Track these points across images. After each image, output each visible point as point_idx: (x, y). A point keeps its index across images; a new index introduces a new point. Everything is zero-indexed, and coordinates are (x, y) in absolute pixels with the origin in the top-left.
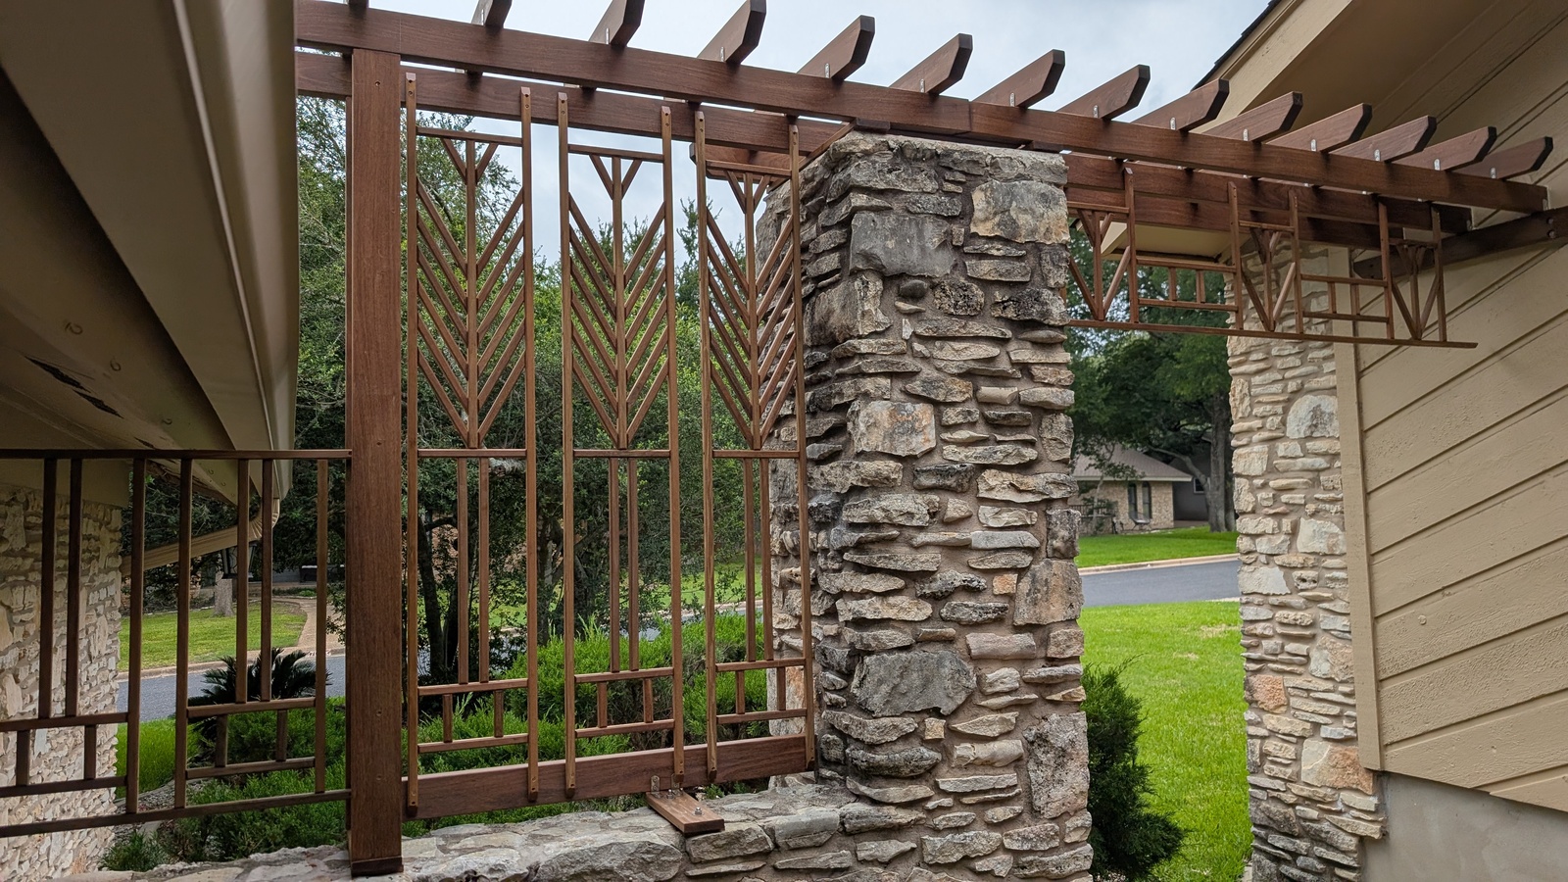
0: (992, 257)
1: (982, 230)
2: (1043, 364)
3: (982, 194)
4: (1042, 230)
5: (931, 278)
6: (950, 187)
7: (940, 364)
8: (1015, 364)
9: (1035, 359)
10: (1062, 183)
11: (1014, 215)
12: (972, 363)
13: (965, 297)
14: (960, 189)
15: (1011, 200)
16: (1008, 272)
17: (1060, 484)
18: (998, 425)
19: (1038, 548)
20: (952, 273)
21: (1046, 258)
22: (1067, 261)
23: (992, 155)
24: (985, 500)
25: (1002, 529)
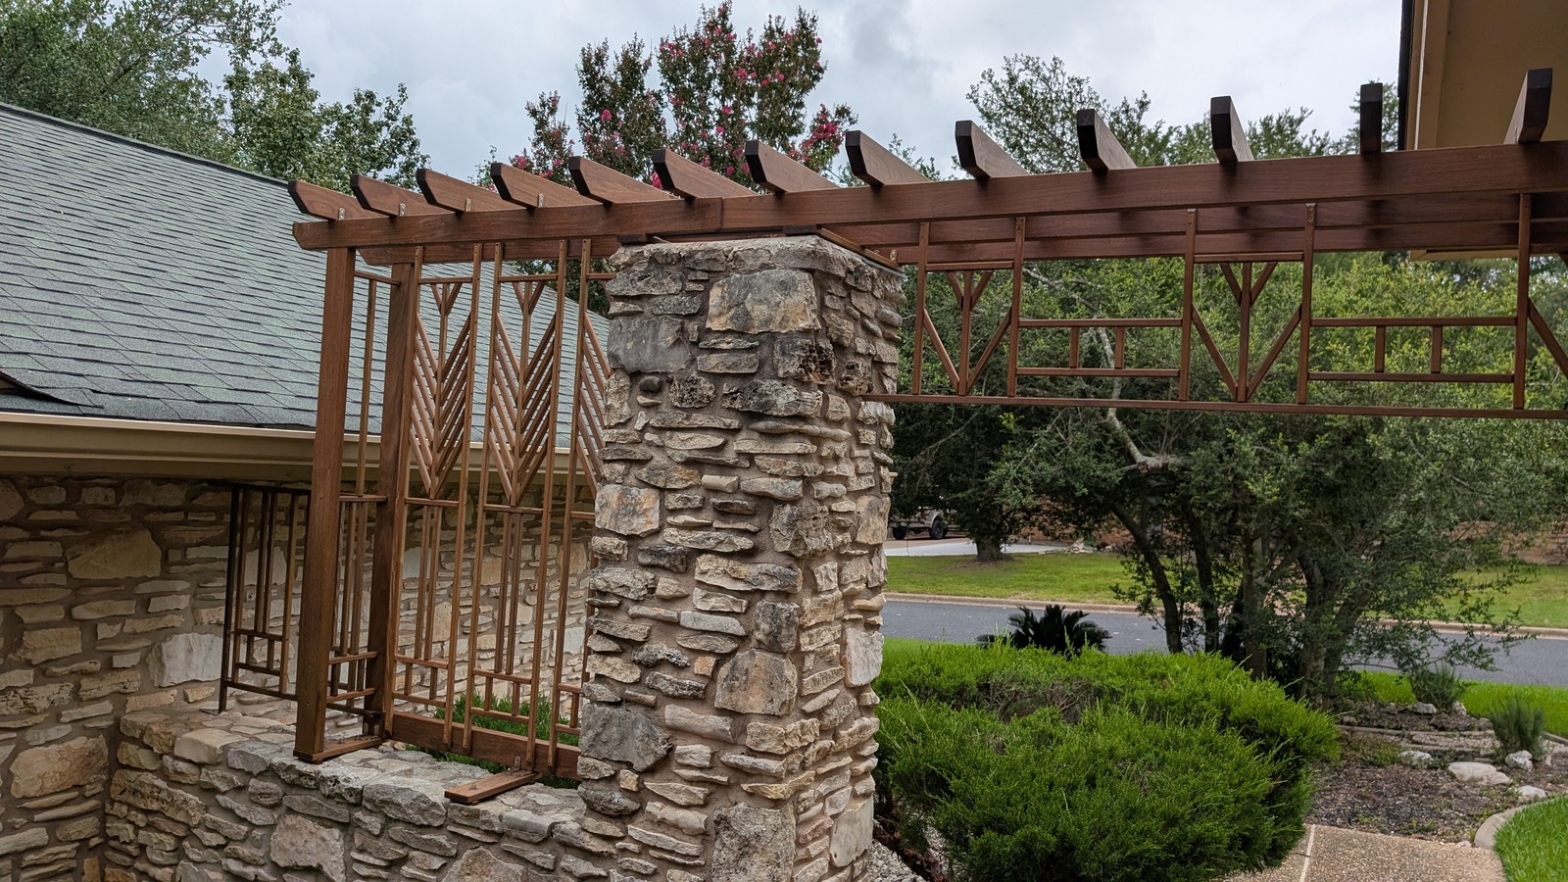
0: (723, 350)
1: (715, 325)
2: (768, 454)
3: (720, 290)
4: (779, 318)
5: (666, 373)
6: (692, 286)
7: (670, 452)
8: (740, 454)
9: (758, 450)
10: (808, 267)
11: (748, 306)
12: (696, 453)
13: (692, 390)
14: (701, 288)
15: (748, 292)
16: (735, 365)
17: (772, 576)
18: (723, 511)
19: (747, 637)
20: (688, 367)
21: (778, 347)
22: (804, 349)
23: (735, 249)
24: (700, 583)
25: (711, 612)
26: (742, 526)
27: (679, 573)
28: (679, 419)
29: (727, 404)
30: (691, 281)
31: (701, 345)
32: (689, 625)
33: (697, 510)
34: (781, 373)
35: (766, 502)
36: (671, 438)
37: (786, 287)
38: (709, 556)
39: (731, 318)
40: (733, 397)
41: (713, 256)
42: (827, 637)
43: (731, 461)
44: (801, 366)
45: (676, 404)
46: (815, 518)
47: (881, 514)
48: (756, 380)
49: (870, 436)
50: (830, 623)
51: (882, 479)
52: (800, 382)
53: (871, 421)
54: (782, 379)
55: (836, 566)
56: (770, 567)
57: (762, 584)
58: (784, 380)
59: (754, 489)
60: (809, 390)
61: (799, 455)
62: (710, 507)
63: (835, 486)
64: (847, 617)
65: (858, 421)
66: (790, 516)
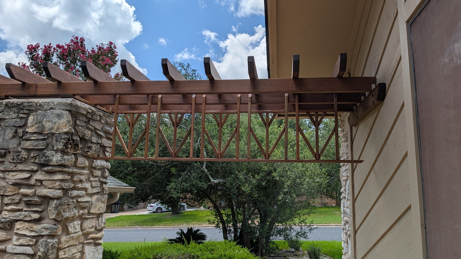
0: (32, 140)
1: (30, 130)
2: (48, 180)
3: (33, 117)
4: (56, 128)
5: (8, 149)
6: (22, 115)
7: (7, 180)
8: (37, 180)
9: (44, 178)
10: (68, 109)
11: (44, 123)
12: (18, 180)
13: (18, 155)
14: (25, 116)
15: (44, 118)
16: (37, 145)
17: (47, 229)
18: (29, 204)
19: (35, 254)
20: (18, 146)
21: (54, 139)
22: (65, 139)
23: (40, 102)
24: (16, 234)
25: (20, 245)
26: (35, 209)
27: (8, 230)
28: (11, 167)
29: (33, 161)
30: (21, 113)
31: (24, 138)
32: (10, 251)
33: (17, 204)
34: (55, 148)
35: (47, 199)
36: (8, 175)
37: (59, 116)
38: (21, 222)
39: (37, 128)
40: (35, 157)
41: (31, 104)
42: (74, 250)
43: (33, 183)
44: (63, 146)
45: (11, 161)
46: (68, 205)
47: (102, 202)
48: (45, 151)
49: (99, 173)
50: (76, 245)
51: (104, 189)
52: (64, 152)
53: (99, 168)
54: (56, 151)
55: (79, 222)
56: (46, 225)
57: (42, 232)
58: (57, 151)
59: (41, 194)
60: (68, 155)
61: (61, 180)
62: (23, 202)
63: (80, 192)
64: (85, 242)
65: (93, 167)
66: (56, 204)
